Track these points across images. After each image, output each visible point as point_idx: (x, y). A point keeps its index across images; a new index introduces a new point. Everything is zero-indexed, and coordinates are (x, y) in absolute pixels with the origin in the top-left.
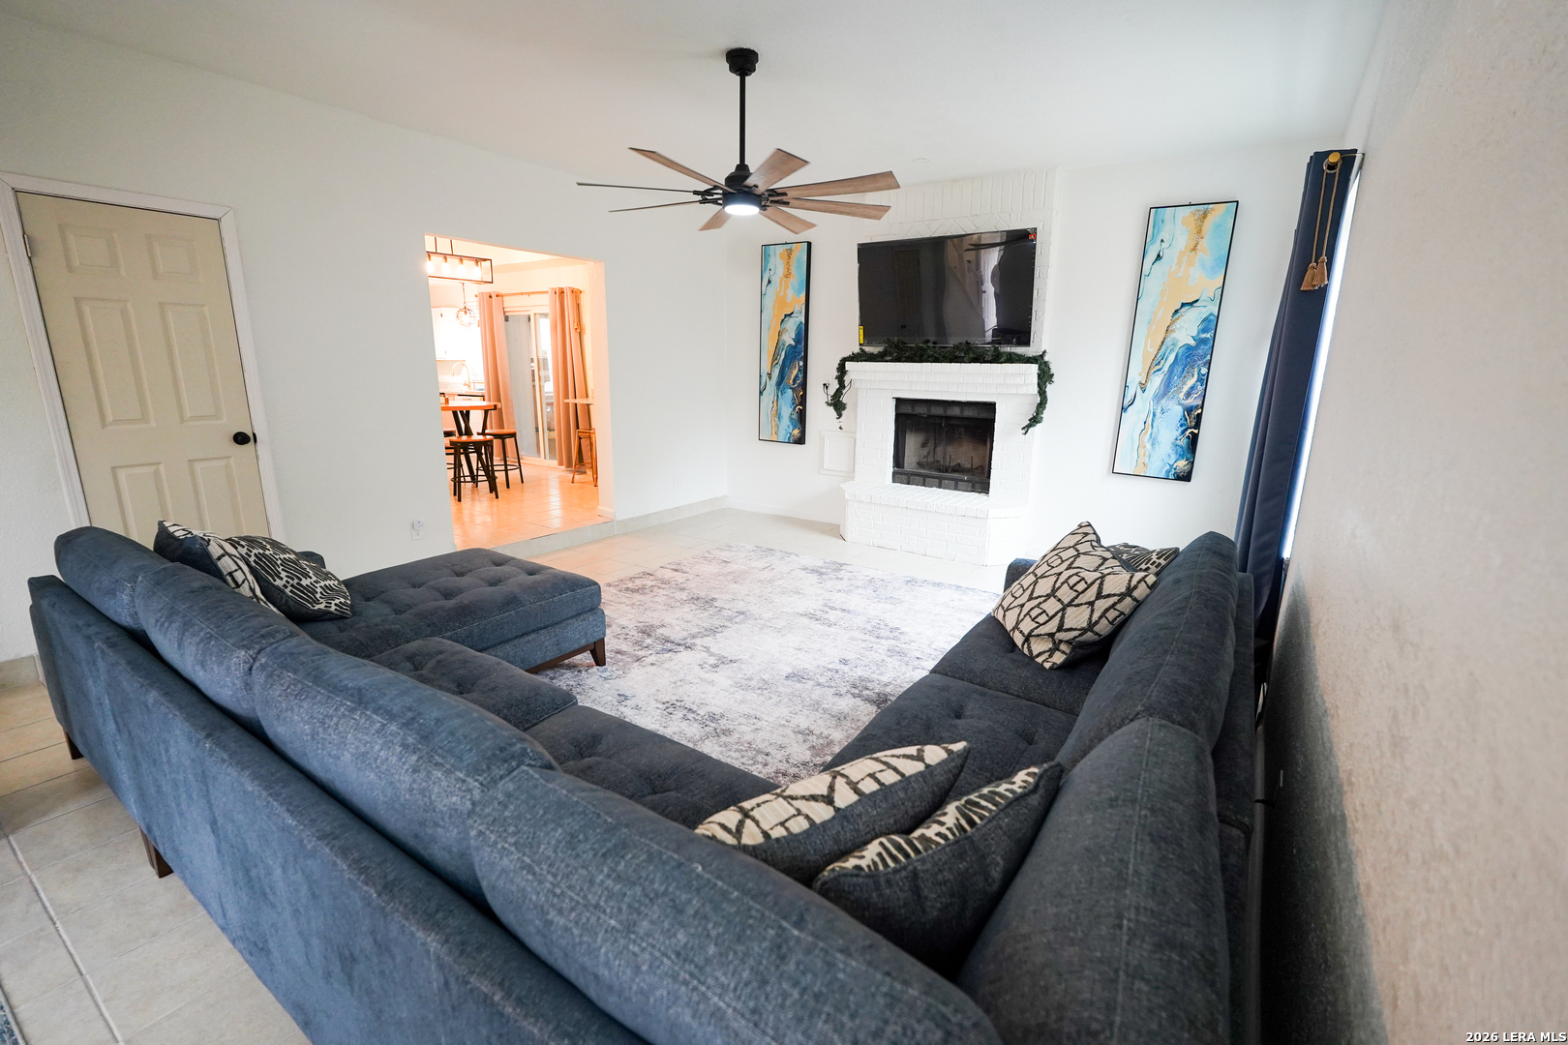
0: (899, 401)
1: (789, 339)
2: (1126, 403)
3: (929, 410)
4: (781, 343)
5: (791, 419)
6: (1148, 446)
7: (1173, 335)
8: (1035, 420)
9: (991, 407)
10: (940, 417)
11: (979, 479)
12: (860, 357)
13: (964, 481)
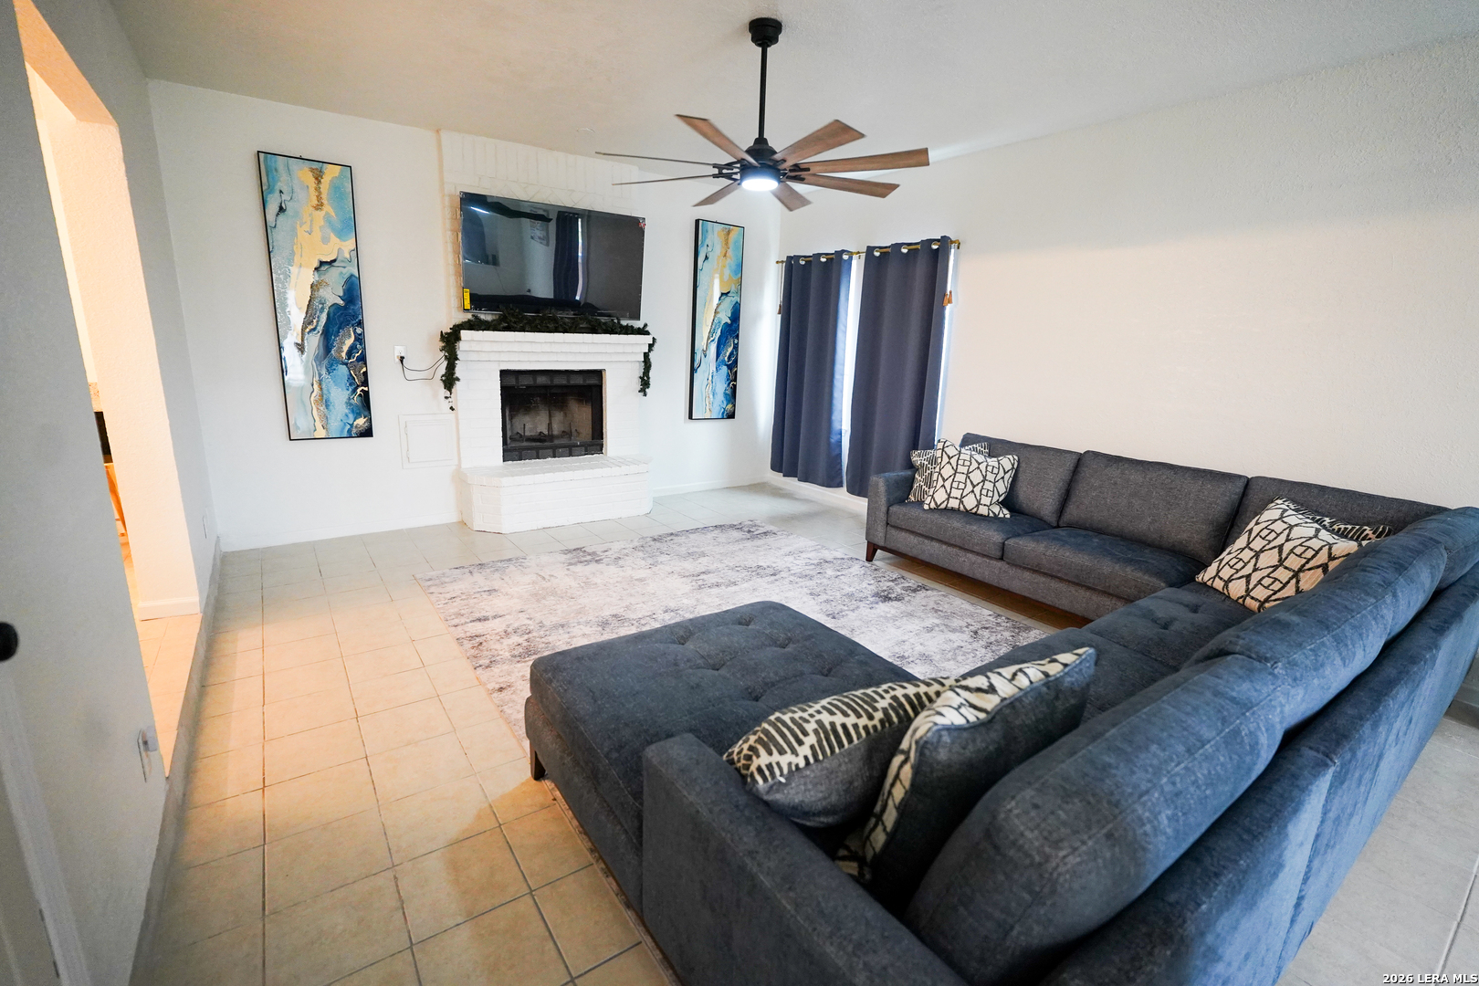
0: (504, 373)
1: (333, 295)
2: (696, 365)
3: (535, 380)
4: (316, 303)
5: (349, 403)
6: (711, 396)
7: (718, 316)
8: (645, 383)
9: (598, 374)
10: (545, 387)
11: (595, 442)
12: (474, 325)
13: (577, 446)
